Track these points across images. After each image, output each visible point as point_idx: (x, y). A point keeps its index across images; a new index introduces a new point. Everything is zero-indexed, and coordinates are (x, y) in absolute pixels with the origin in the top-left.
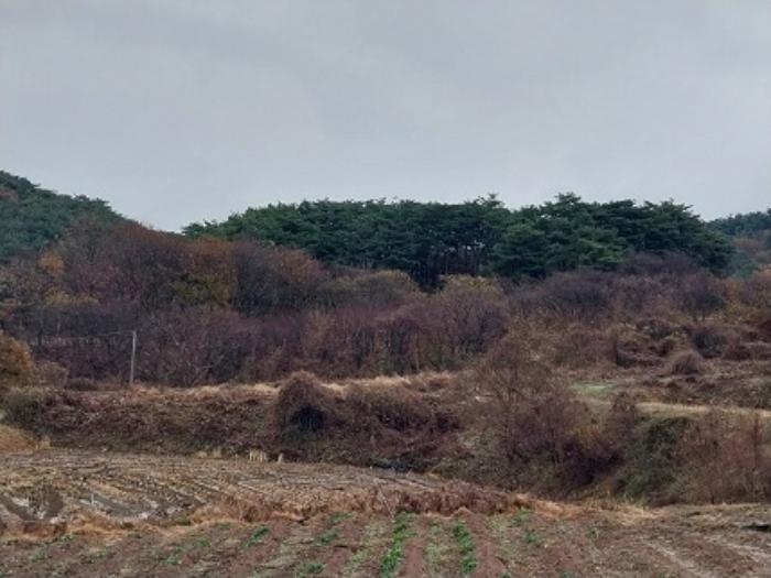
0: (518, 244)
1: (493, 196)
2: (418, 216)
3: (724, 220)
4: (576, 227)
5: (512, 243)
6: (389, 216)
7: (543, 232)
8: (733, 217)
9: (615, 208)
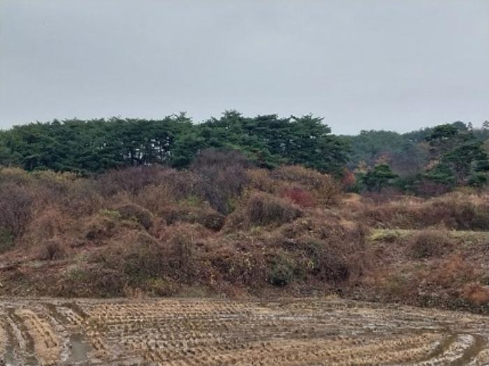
0: (185, 148)
1: (183, 114)
2: (127, 129)
3: (417, 132)
4: (229, 135)
5: (181, 147)
6: (108, 130)
7: (204, 139)
8: (423, 129)
9: (263, 121)
